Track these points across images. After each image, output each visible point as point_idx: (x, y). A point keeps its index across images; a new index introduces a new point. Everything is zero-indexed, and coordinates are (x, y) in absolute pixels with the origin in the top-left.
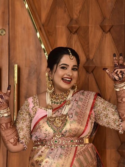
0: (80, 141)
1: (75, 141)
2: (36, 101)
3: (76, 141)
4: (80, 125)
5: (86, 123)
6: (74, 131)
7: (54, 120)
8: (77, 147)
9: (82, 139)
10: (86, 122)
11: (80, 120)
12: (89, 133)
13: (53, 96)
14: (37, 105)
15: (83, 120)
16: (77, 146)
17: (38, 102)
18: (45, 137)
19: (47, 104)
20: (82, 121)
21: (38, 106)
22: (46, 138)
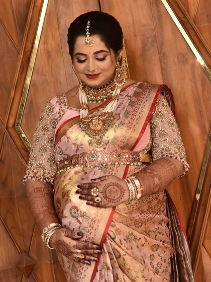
0: (134, 156)
1: (125, 157)
2: (62, 100)
3: (127, 156)
4: (131, 130)
5: (141, 129)
6: (121, 141)
7: (91, 121)
8: (128, 166)
9: (137, 154)
10: (142, 126)
11: (132, 124)
12: (148, 146)
13: (90, 91)
14: (65, 105)
15: (137, 123)
16: (128, 163)
17: (66, 101)
18: (76, 152)
19: (81, 102)
20: (134, 126)
21: (67, 107)
22: (78, 153)
